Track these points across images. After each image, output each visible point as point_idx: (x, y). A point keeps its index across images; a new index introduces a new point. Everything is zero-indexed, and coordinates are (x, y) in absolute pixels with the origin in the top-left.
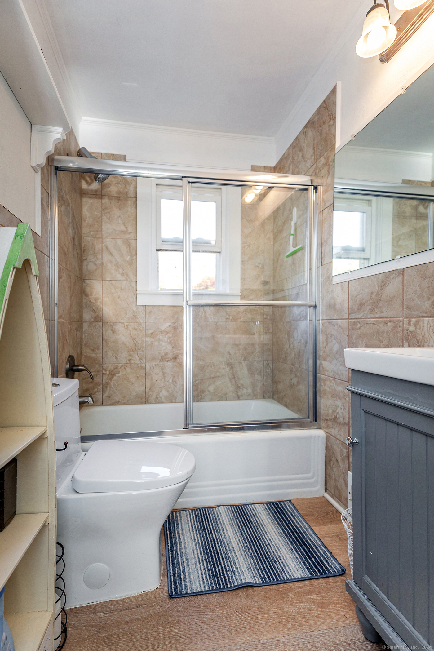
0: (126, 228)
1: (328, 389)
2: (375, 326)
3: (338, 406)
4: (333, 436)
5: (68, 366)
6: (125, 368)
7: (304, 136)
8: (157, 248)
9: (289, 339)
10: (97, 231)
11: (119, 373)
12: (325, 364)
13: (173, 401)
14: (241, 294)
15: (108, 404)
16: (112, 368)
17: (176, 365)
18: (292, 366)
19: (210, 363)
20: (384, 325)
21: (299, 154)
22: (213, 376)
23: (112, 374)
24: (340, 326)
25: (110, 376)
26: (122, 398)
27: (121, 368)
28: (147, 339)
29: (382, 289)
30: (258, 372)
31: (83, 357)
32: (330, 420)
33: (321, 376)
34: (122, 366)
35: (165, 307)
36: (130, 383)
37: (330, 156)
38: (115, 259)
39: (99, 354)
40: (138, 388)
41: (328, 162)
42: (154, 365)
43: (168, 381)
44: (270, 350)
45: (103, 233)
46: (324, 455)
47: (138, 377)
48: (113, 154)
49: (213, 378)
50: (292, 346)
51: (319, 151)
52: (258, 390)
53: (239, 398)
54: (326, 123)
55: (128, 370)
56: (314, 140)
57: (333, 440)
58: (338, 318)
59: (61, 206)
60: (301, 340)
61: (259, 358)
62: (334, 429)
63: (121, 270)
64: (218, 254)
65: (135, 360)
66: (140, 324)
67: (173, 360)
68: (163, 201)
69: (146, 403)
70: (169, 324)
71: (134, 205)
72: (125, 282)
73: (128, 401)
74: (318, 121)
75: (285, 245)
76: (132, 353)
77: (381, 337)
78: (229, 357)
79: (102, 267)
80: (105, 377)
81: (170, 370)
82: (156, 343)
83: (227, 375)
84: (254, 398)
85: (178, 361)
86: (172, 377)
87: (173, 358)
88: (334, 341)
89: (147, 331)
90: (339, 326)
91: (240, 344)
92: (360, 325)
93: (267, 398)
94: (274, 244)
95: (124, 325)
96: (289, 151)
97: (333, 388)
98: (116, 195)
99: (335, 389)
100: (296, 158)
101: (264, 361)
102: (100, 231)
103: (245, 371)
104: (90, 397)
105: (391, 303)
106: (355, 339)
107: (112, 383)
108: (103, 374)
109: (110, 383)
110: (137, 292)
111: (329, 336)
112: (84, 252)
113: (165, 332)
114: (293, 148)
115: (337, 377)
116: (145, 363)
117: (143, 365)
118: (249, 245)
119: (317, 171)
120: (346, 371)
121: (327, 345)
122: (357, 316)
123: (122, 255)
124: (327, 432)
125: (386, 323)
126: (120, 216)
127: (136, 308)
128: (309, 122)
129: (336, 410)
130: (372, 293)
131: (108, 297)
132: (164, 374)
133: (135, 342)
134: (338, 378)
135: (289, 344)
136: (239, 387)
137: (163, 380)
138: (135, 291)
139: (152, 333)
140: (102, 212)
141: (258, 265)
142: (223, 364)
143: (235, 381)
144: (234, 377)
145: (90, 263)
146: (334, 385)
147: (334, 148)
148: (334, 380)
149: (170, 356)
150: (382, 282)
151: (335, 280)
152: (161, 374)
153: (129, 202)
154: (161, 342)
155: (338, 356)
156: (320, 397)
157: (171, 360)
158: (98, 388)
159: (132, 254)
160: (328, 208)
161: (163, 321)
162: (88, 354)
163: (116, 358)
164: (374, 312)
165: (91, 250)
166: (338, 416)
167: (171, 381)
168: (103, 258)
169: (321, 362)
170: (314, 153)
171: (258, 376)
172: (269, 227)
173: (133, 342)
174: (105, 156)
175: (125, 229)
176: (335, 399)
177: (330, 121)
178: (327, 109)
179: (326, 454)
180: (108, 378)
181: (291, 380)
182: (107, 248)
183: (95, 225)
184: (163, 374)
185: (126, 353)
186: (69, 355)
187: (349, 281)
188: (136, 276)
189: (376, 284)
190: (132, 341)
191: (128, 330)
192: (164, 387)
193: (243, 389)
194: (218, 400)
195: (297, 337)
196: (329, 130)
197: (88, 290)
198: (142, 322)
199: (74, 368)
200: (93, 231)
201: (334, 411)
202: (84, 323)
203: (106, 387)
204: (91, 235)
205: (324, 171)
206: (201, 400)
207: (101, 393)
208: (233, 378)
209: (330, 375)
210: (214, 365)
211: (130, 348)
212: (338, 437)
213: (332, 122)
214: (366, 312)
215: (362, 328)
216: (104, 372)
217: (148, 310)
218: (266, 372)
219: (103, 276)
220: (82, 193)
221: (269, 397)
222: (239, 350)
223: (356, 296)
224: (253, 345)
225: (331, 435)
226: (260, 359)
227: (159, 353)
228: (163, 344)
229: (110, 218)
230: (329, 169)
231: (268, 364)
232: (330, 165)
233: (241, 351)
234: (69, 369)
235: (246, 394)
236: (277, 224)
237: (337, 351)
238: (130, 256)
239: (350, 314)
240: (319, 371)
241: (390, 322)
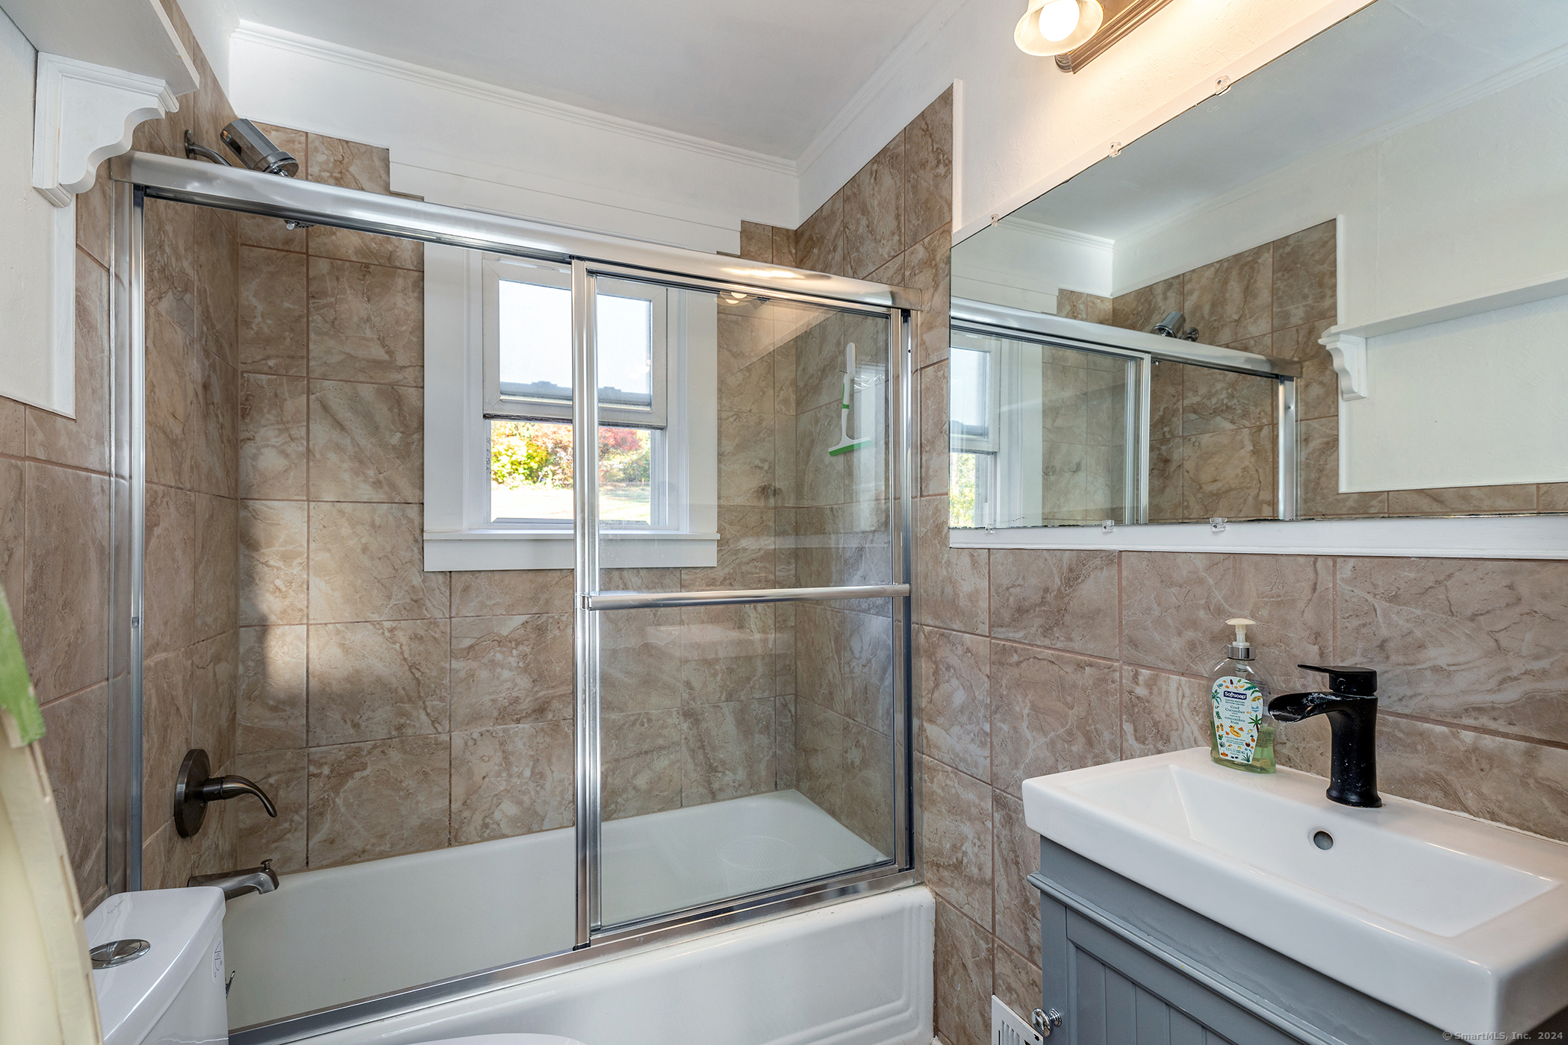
0: (389, 352)
1: (939, 791)
2: (1056, 668)
3: (967, 837)
4: (954, 906)
5: (182, 787)
6: (383, 752)
7: (872, 181)
8: (485, 412)
9: (838, 652)
10: (292, 357)
11: (364, 766)
12: (931, 730)
13: (535, 827)
14: (718, 537)
15: (325, 863)
16: (342, 755)
17: (542, 730)
18: (847, 719)
19: (640, 714)
20: (1075, 669)
21: (858, 219)
22: (646, 747)
23: (341, 774)
24: (968, 650)
25: (334, 781)
26: (373, 840)
27: (369, 753)
28: (455, 664)
29: (1071, 586)
30: (761, 725)
31: (239, 731)
32: (947, 867)
33: (921, 757)
34: (375, 747)
35: (511, 573)
36: (401, 793)
37: (939, 246)
38: (353, 439)
39: (296, 718)
40: (430, 805)
41: (934, 259)
42: (475, 736)
43: (520, 775)
44: (790, 669)
45: (312, 363)
46: (932, 948)
47: (425, 773)
48: (347, 142)
49: (646, 753)
50: (847, 669)
51: (911, 227)
52: (762, 770)
53: (713, 796)
54: (928, 169)
55: (395, 756)
56: (897, 199)
57: (953, 915)
58: (963, 630)
59: (160, 298)
60: (870, 660)
61: (763, 692)
62: (957, 890)
63: (371, 473)
64: (658, 432)
65: (418, 725)
66: (433, 623)
67: (534, 716)
68: (504, 286)
69: (453, 842)
70: (525, 618)
71: (413, 291)
72: (385, 506)
73: (393, 845)
74: (906, 155)
75: (826, 424)
76: (407, 706)
77: (1070, 695)
78: (690, 694)
79: (308, 463)
80: (317, 785)
81: (524, 744)
82: (484, 674)
83: (683, 741)
84: (752, 791)
85: (550, 716)
86: (531, 763)
87: (534, 711)
88: (955, 682)
89: (454, 641)
90: (968, 648)
91: (717, 660)
92: (1019, 657)
93: (783, 789)
94: (797, 415)
95: (382, 628)
96: (833, 204)
97: (953, 791)
98: (354, 259)
99: (958, 796)
100: (852, 227)
101: (775, 698)
102: (303, 357)
103: (730, 726)
104: (263, 870)
105: (1091, 622)
106: (1006, 687)
107: (339, 801)
108: (309, 775)
109: (334, 802)
110: (426, 536)
111: (941, 666)
112: (243, 416)
113: (510, 642)
114: (844, 201)
115: (962, 766)
116: (450, 731)
117: (445, 737)
118: (738, 416)
119: (907, 273)
120: (986, 758)
121: (937, 686)
122: (1011, 635)
123: (377, 428)
124: (937, 894)
125: (1080, 666)
126: (368, 319)
127: (420, 580)
128: (884, 150)
129: (962, 845)
130: (1046, 590)
131: (329, 550)
132: (506, 756)
133: (418, 674)
134: (965, 771)
135: (840, 664)
136: (715, 770)
137: (504, 775)
138: (418, 532)
139: (471, 647)
140: (308, 304)
141: (761, 465)
142: (674, 714)
143: (705, 755)
144: (702, 745)
145: (266, 451)
146: (956, 785)
147: (949, 231)
148: (956, 775)
149: (526, 705)
150: (1071, 570)
151: (956, 540)
152: (498, 757)
153: (400, 282)
154: (498, 670)
155: (964, 719)
156: (921, 806)
157: (528, 715)
158: (292, 821)
159: (406, 426)
160: (936, 366)
161: (504, 613)
162: (256, 720)
163: (356, 726)
164: (1051, 634)
165: (268, 413)
166: (965, 861)
167: (527, 773)
168: (311, 435)
169: (922, 725)
170: (899, 227)
171: (762, 736)
172: (786, 373)
173: (412, 676)
174: (317, 143)
175: (386, 357)
176: (958, 818)
177: (937, 166)
178: (931, 137)
179: (936, 945)
180: (328, 787)
181: (846, 752)
182: (325, 408)
183: (285, 338)
184: (505, 758)
185: (389, 708)
186: (184, 752)
187: (989, 549)
188: (422, 488)
189: (1055, 571)
190: (408, 673)
191: (394, 643)
192: (508, 791)
193: (724, 773)
194: (660, 810)
195: (861, 652)
196: (936, 186)
197: (259, 531)
198: (441, 616)
199: (206, 789)
200: (277, 356)
201: (955, 848)
202: (242, 630)
203: (321, 814)
204: (270, 367)
205: (924, 278)
206: (615, 816)
207: (302, 834)
208: (699, 748)
209: (947, 759)
210: (649, 720)
211: (402, 692)
212: (966, 909)
213: (942, 170)
214: (1034, 629)
215: (1024, 665)
216: (313, 769)
217: (458, 583)
218: (781, 724)
219: (312, 489)
220: (239, 240)
221: (788, 787)
222: (715, 675)
223: (1008, 589)
224: (749, 659)
225: (949, 903)
226: (766, 694)
227: (492, 700)
228: (506, 674)
229: (337, 322)
230: (936, 275)
231: (785, 706)
232: (939, 269)
233: (719, 678)
234: (187, 795)
235: (731, 784)
236: (804, 369)
237: (962, 707)
238: (402, 433)
239: (993, 626)
240: (918, 743)
241: (1090, 665)
